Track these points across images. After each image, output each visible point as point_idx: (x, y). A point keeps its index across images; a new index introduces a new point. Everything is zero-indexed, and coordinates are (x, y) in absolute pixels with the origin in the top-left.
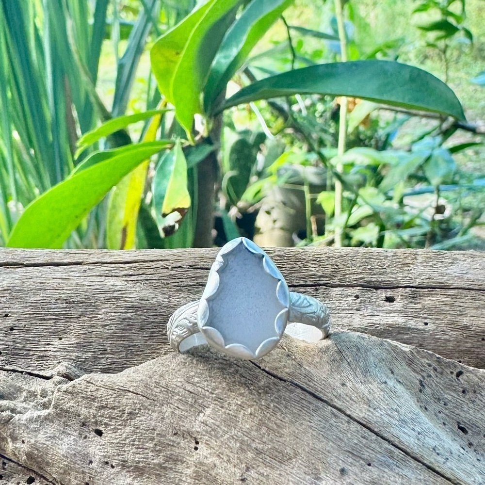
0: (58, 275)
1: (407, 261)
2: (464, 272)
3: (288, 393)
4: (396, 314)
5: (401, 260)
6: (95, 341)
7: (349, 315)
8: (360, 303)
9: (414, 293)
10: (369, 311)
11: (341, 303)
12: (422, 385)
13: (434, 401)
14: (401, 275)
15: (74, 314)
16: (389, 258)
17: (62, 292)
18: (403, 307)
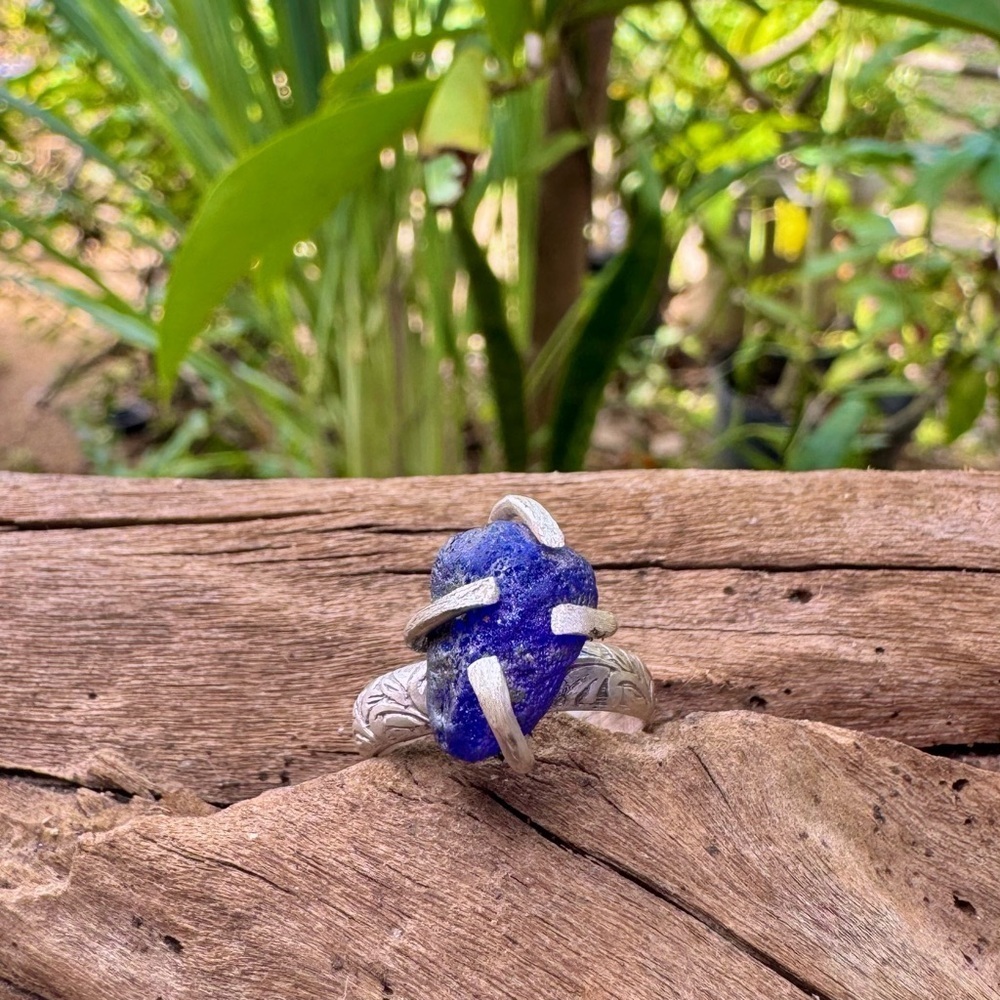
0: (86, 551)
1: (835, 505)
2: (961, 529)
3: (589, 885)
4: (814, 630)
5: (822, 503)
6: (167, 700)
7: (713, 635)
8: (735, 605)
9: (852, 580)
10: (756, 624)
11: (695, 605)
12: (879, 817)
13: (905, 850)
14: (824, 540)
15: (121, 643)
16: (796, 499)
17: (93, 592)
18: (828, 613)
